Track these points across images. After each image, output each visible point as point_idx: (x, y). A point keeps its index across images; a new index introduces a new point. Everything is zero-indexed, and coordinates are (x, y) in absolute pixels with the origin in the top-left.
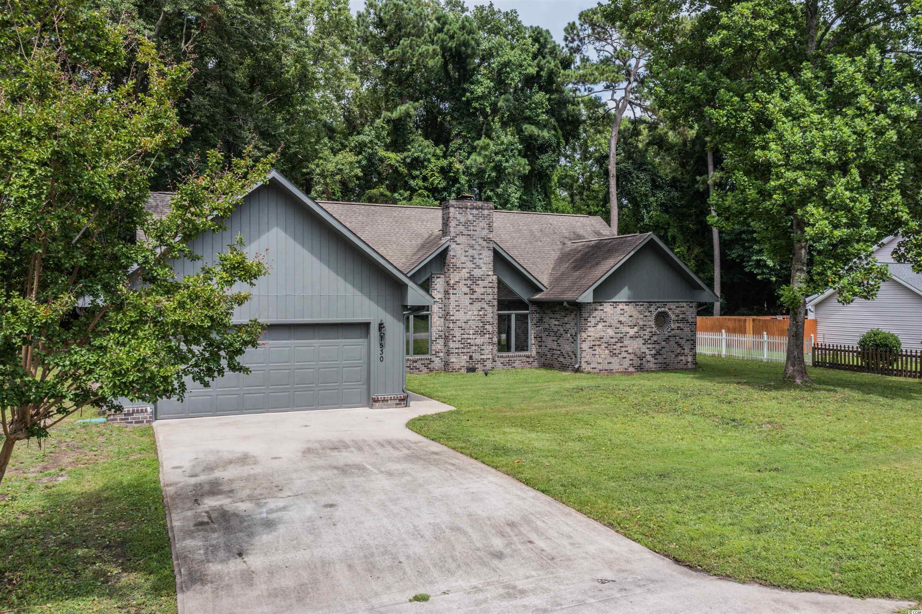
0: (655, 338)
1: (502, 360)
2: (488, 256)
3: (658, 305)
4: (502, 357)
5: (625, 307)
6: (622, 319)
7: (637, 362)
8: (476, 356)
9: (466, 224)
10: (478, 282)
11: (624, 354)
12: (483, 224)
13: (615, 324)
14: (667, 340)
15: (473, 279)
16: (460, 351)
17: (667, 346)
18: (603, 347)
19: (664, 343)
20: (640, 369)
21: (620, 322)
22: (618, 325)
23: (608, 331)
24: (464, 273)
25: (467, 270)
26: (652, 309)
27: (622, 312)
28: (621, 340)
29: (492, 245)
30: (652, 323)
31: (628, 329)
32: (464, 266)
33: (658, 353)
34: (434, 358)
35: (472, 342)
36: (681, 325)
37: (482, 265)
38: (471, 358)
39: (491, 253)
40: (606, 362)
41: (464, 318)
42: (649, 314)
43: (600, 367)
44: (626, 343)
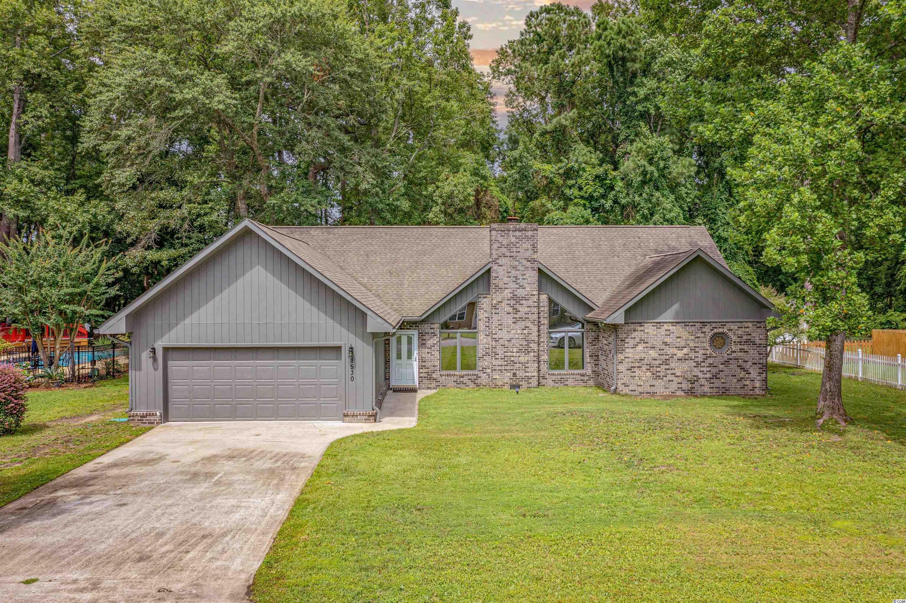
0: (710, 361)
1: (554, 378)
2: (532, 276)
3: (714, 325)
4: (553, 374)
5: (671, 328)
6: (667, 340)
7: (686, 386)
8: (520, 374)
9: (508, 246)
10: (522, 302)
11: (670, 377)
12: (527, 245)
13: (658, 344)
14: (726, 363)
15: (517, 299)
16: (503, 368)
17: (726, 369)
18: (644, 368)
19: (721, 367)
20: (691, 393)
21: (665, 344)
22: (663, 347)
23: (651, 352)
24: (507, 293)
25: (510, 290)
26: (707, 329)
27: (668, 333)
28: (666, 362)
29: (536, 266)
30: (707, 345)
31: (675, 351)
32: (506, 286)
33: (715, 376)
34: (481, 374)
35: (516, 359)
36: (745, 347)
37: (526, 285)
38: (515, 375)
39: (536, 274)
40: (648, 384)
41: (507, 337)
42: (703, 335)
43: (640, 389)
44: (672, 365)
